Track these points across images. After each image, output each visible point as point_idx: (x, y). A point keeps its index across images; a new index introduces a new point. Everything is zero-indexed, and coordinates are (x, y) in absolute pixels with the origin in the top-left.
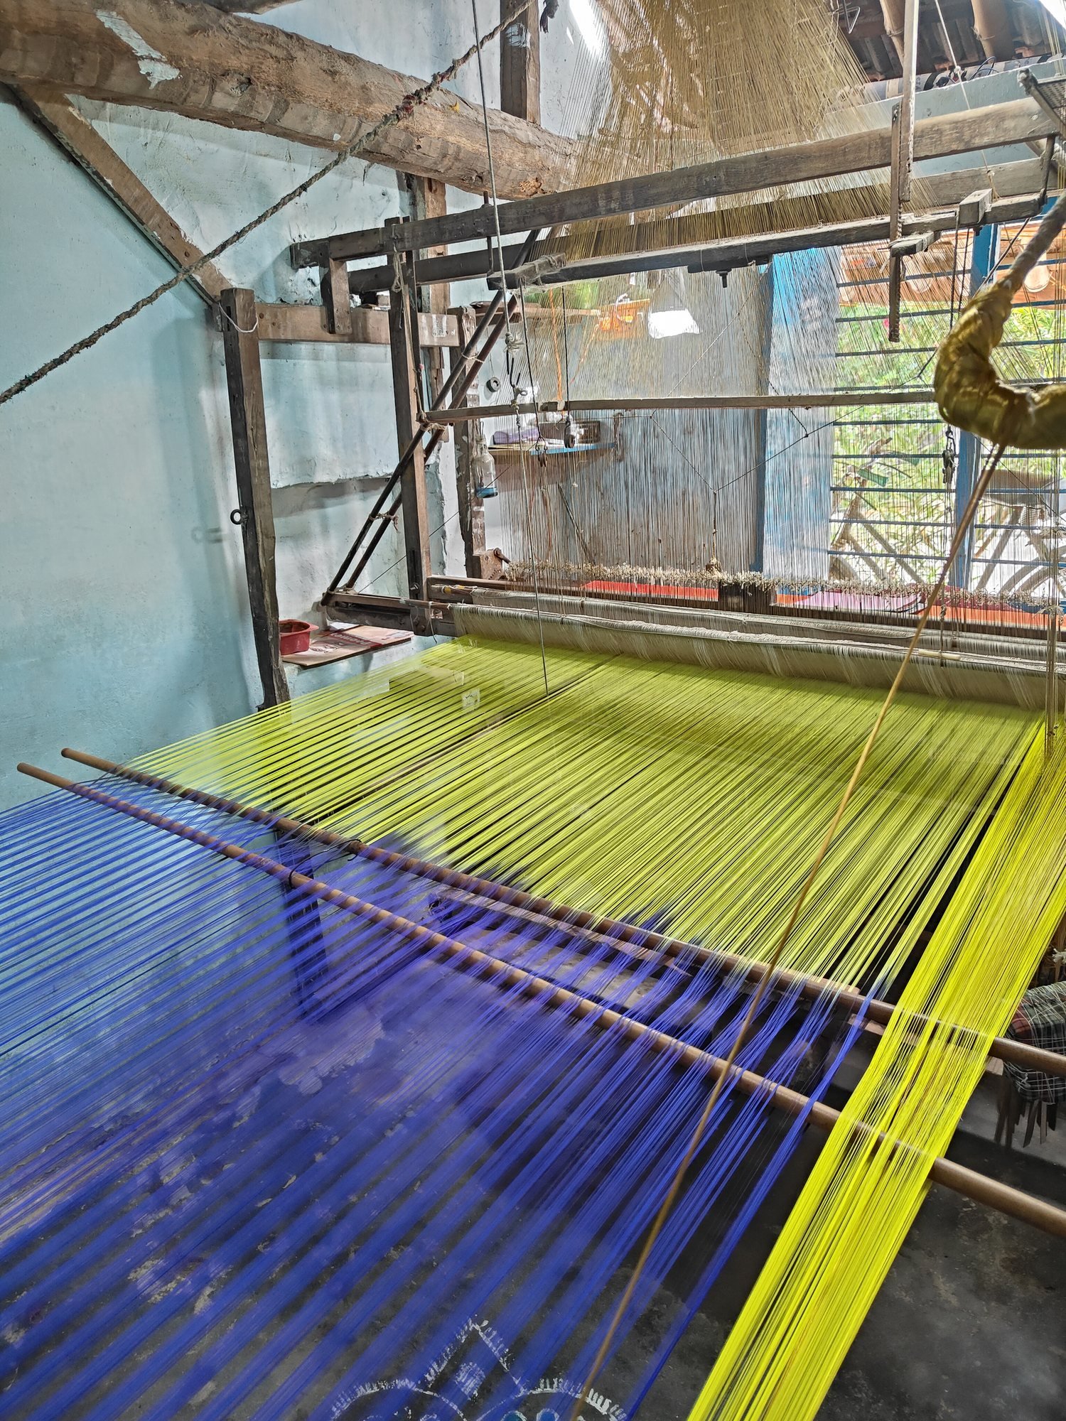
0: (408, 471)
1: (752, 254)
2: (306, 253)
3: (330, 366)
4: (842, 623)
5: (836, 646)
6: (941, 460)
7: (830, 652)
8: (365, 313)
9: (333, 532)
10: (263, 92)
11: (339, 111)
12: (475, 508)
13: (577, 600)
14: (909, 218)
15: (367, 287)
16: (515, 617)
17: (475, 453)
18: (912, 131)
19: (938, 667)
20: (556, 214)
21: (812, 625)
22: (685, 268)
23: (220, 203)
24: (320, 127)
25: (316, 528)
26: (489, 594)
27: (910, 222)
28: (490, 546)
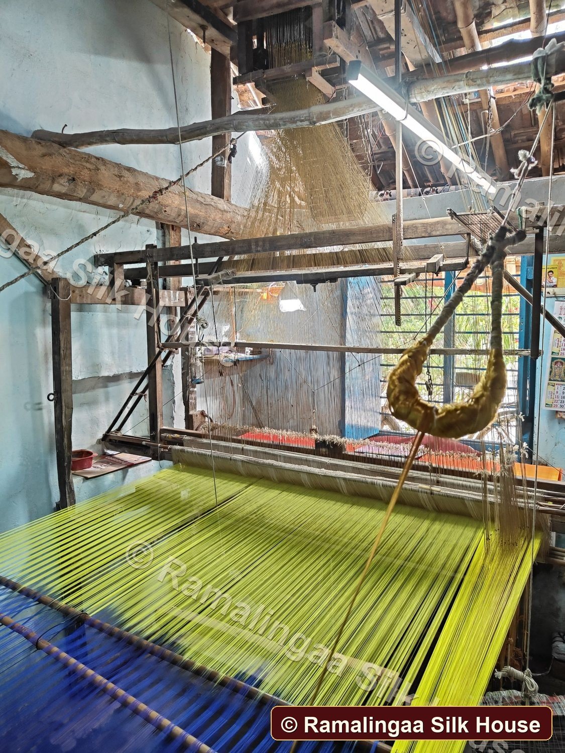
0: (152, 372)
1: (328, 278)
2: (102, 260)
3: (114, 316)
4: (379, 466)
5: (376, 481)
6: (425, 386)
7: (373, 484)
8: (133, 290)
9: (111, 401)
10: (81, 184)
11: (123, 194)
12: (191, 389)
13: (240, 446)
14: (403, 265)
15: (135, 277)
16: (205, 455)
17: (192, 361)
18: (402, 227)
19: (430, 495)
20: (230, 250)
21: (363, 467)
22: (295, 282)
23: (56, 234)
24: (112, 200)
25: (102, 397)
26: (192, 441)
27: (404, 268)
28: (199, 408)
